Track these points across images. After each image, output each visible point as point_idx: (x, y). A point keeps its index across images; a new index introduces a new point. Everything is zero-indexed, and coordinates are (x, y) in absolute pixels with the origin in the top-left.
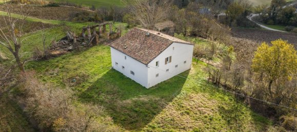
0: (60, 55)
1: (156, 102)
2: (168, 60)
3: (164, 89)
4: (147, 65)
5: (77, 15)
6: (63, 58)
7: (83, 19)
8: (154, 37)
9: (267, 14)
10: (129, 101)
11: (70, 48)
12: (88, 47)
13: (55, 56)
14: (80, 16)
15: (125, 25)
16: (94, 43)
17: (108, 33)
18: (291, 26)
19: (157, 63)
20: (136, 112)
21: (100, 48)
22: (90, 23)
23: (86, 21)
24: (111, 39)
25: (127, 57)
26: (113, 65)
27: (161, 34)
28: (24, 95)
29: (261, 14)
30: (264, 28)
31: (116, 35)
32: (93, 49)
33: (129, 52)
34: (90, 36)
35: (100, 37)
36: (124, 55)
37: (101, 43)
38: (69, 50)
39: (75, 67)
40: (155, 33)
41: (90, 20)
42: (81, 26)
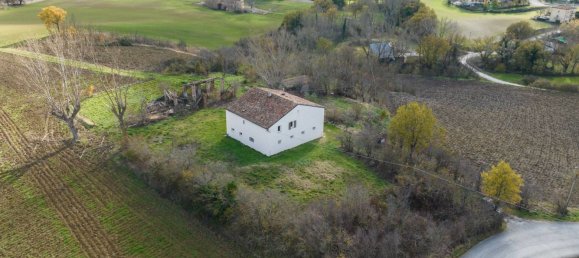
0: (159, 120)
1: (276, 168)
2: (291, 125)
3: (287, 157)
4: (267, 129)
5: (168, 63)
6: (165, 124)
7: (177, 70)
8: (277, 98)
9: (495, 53)
10: (248, 167)
11: (171, 111)
12: (193, 110)
13: (154, 122)
14: (173, 66)
15: (240, 79)
16: (201, 105)
17: (219, 92)
18: (532, 76)
19: (279, 128)
20: (256, 176)
21: (209, 112)
22: (189, 76)
23: (182, 73)
24: (222, 100)
25: (246, 121)
26: (229, 132)
27: (287, 94)
28: (134, 158)
29: (483, 53)
30: (485, 79)
31: (229, 95)
32: (201, 113)
33: (249, 115)
34: (194, 95)
35: (208, 98)
36: (242, 119)
37: (211, 106)
38: (171, 115)
39: (182, 134)
40: (278, 93)
41: (189, 71)
42: (177, 80)
